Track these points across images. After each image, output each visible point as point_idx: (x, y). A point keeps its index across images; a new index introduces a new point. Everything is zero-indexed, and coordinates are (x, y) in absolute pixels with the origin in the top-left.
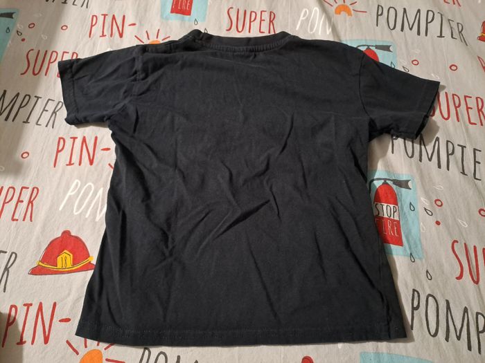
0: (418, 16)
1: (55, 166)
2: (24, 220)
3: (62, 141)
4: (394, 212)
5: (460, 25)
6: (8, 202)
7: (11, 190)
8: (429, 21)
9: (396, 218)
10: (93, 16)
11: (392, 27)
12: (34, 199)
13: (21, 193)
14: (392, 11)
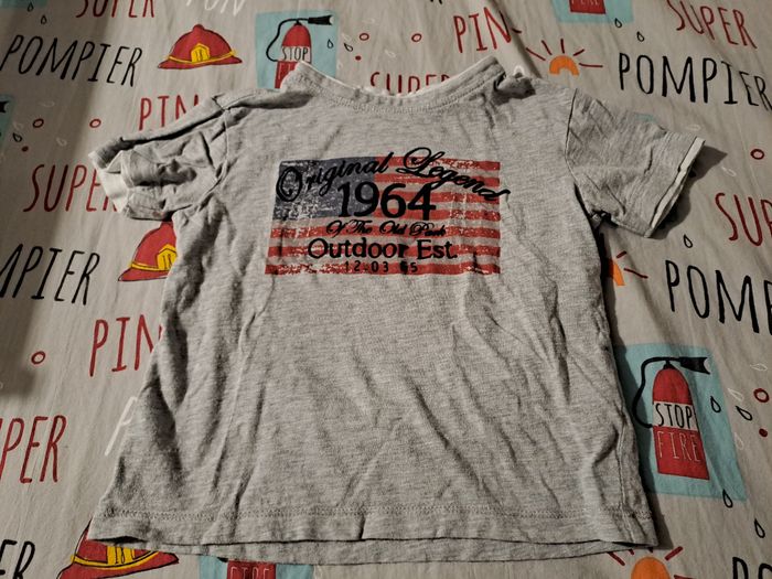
0: (688, 69)
1: (92, 375)
2: (42, 480)
3: (102, 327)
4: (688, 417)
5: (759, 81)
6: (13, 448)
7: (17, 426)
8: (708, 77)
9: (693, 428)
10: (143, 100)
11: (647, 90)
12: (58, 438)
13: (34, 429)
14: (644, 62)
